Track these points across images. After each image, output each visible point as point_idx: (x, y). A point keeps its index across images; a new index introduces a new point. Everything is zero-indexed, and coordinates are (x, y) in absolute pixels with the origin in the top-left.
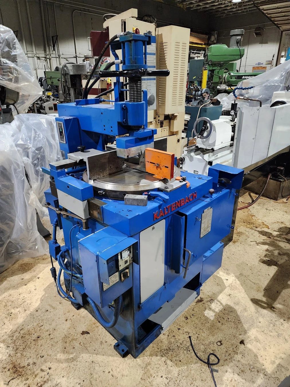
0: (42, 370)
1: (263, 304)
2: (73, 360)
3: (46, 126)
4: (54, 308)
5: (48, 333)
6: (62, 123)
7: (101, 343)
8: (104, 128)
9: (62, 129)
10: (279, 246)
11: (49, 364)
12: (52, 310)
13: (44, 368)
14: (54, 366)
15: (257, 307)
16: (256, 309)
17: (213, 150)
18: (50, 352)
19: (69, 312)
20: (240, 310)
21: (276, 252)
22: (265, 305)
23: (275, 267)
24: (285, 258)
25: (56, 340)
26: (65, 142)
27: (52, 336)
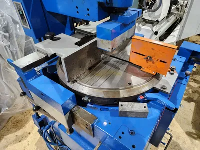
1: (195, 136)
3: (9, 4)
6: (20, 3)
8: (77, 10)
9: (22, 12)
10: (191, 86)
15: (192, 139)
16: (191, 141)
17: (158, 21)
20: (181, 144)
21: (191, 91)
22: (196, 136)
23: (193, 103)
24: (197, 95)
26: (29, 28)
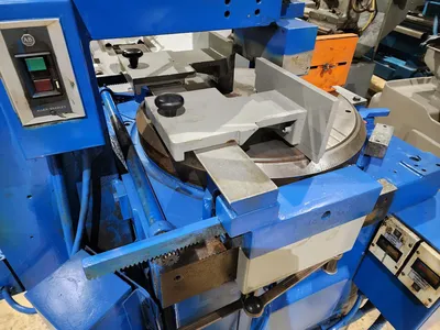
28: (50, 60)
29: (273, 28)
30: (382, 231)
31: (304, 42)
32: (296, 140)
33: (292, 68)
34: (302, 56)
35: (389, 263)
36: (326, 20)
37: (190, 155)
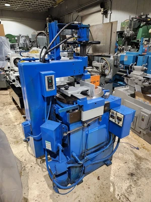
0: (120, 199)
2: (113, 184)
4: (78, 196)
5: (97, 198)
6: (53, 76)
7: (105, 171)
8: (74, 72)
11: (116, 196)
12: (80, 197)
13: (118, 198)
14: (117, 193)
18: (109, 196)
19: (83, 187)
25: (102, 193)
26: (54, 89)
27: (99, 196)
28: (52, 81)
29: (83, 75)
30: (111, 114)
31: (88, 77)
32: (89, 94)
33: (87, 81)
34: (89, 79)
35: (113, 121)
36: (96, 72)
37: (72, 95)
